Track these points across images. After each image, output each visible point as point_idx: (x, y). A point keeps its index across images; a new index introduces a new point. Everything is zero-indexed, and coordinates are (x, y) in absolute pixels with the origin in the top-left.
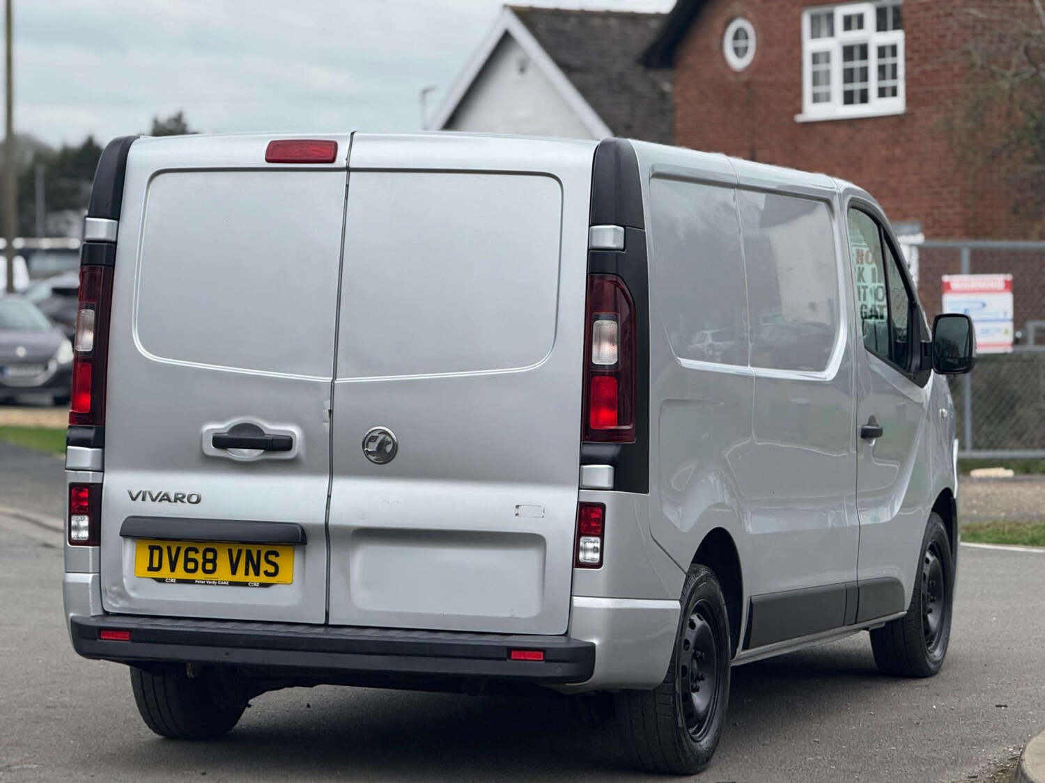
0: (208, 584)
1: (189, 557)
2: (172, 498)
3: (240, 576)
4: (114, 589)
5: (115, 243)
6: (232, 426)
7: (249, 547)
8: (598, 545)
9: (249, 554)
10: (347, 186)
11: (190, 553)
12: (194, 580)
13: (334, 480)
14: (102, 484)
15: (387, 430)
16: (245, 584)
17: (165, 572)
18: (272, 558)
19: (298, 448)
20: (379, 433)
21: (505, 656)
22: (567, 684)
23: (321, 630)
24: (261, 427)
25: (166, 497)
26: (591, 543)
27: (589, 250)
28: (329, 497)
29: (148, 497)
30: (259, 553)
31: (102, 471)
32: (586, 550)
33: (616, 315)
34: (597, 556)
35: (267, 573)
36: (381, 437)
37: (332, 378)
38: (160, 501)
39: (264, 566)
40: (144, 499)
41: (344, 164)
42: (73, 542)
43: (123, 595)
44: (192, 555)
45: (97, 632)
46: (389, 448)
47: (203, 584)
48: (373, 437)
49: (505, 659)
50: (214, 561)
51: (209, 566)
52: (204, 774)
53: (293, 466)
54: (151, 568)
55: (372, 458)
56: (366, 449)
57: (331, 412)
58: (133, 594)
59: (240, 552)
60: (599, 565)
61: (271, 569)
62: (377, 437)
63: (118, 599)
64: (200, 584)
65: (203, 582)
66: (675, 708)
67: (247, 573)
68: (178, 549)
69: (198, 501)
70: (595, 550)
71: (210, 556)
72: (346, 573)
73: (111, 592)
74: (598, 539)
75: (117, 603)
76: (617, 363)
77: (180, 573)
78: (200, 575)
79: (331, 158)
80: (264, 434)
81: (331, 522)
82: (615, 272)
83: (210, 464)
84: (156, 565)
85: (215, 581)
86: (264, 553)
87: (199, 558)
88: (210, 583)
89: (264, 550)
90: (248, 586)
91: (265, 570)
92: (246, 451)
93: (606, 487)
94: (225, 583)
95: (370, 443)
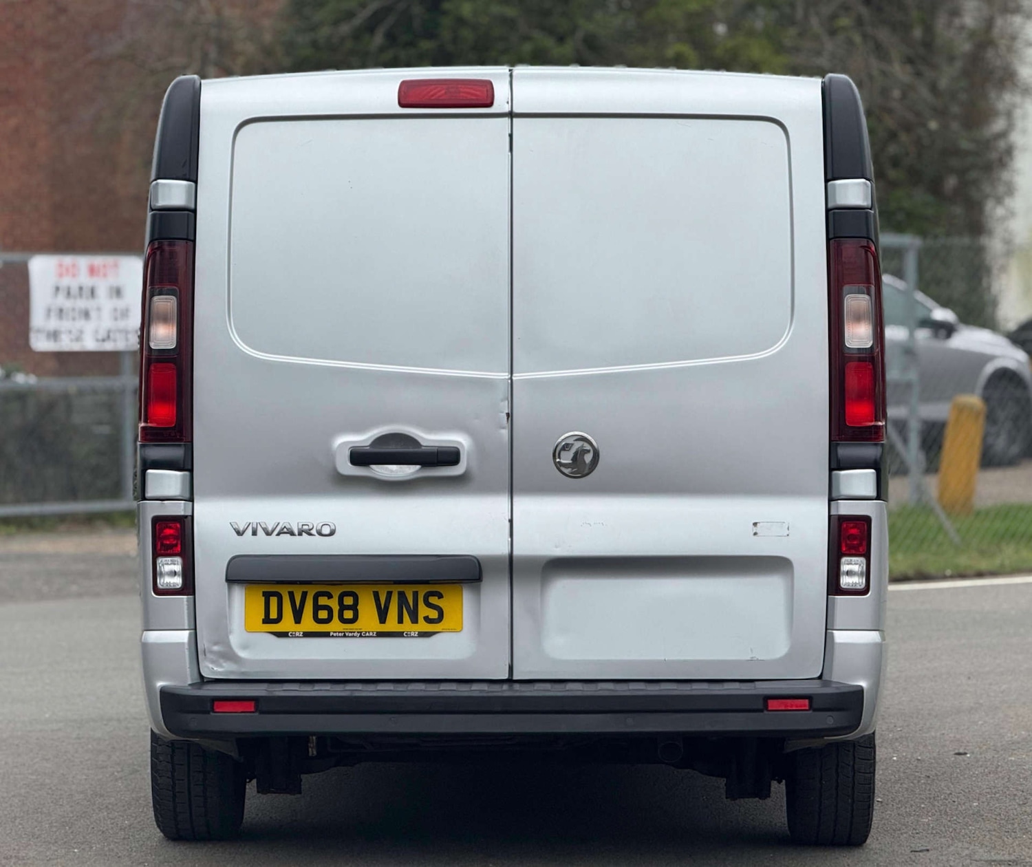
0: (348, 637)
1: (320, 603)
2: (296, 532)
3: (392, 624)
4: (216, 648)
5: (195, 211)
6: (376, 437)
7: (401, 588)
8: (861, 568)
9: (402, 595)
10: (511, 136)
11: (320, 598)
12: (329, 633)
13: (514, 500)
14: (192, 516)
15: (586, 436)
16: (399, 635)
17: (287, 623)
19: (467, 462)
20: (576, 440)
21: (761, 706)
23: (505, 687)
24: (417, 438)
25: (285, 530)
26: (852, 566)
27: (828, 211)
28: (511, 521)
29: (260, 531)
30: (416, 595)
31: (191, 500)
32: (847, 574)
33: (869, 288)
34: (861, 581)
35: (427, 619)
36: (578, 445)
37: (508, 374)
38: (278, 535)
39: (423, 611)
40: (254, 533)
41: (507, 109)
42: (159, 592)
43: (229, 655)
44: (323, 601)
45: (209, 704)
46: (588, 458)
47: (341, 637)
48: (567, 445)
49: (761, 711)
50: (354, 608)
51: (348, 614)
53: (459, 484)
54: (267, 620)
55: (567, 471)
56: (558, 460)
57: (510, 416)
58: (242, 654)
59: (389, 594)
60: (865, 591)
61: (434, 614)
62: (572, 444)
63: (221, 661)
64: (336, 636)
65: (340, 634)
67: (400, 621)
68: (304, 595)
69: (332, 533)
70: (857, 574)
71: (348, 601)
72: (534, 615)
73: (212, 652)
74: (862, 560)
75: (220, 666)
76: (872, 347)
77: (308, 623)
78: (335, 625)
79: (489, 102)
80: (420, 446)
81: (515, 553)
82: (865, 236)
83: (343, 484)
84: (274, 615)
85: (358, 632)
86: (423, 594)
87: (334, 604)
88: (350, 635)
89: (422, 591)
90: (404, 636)
91: (424, 616)
92: (394, 467)
93: (868, 496)
94: (371, 634)
95: (562, 453)
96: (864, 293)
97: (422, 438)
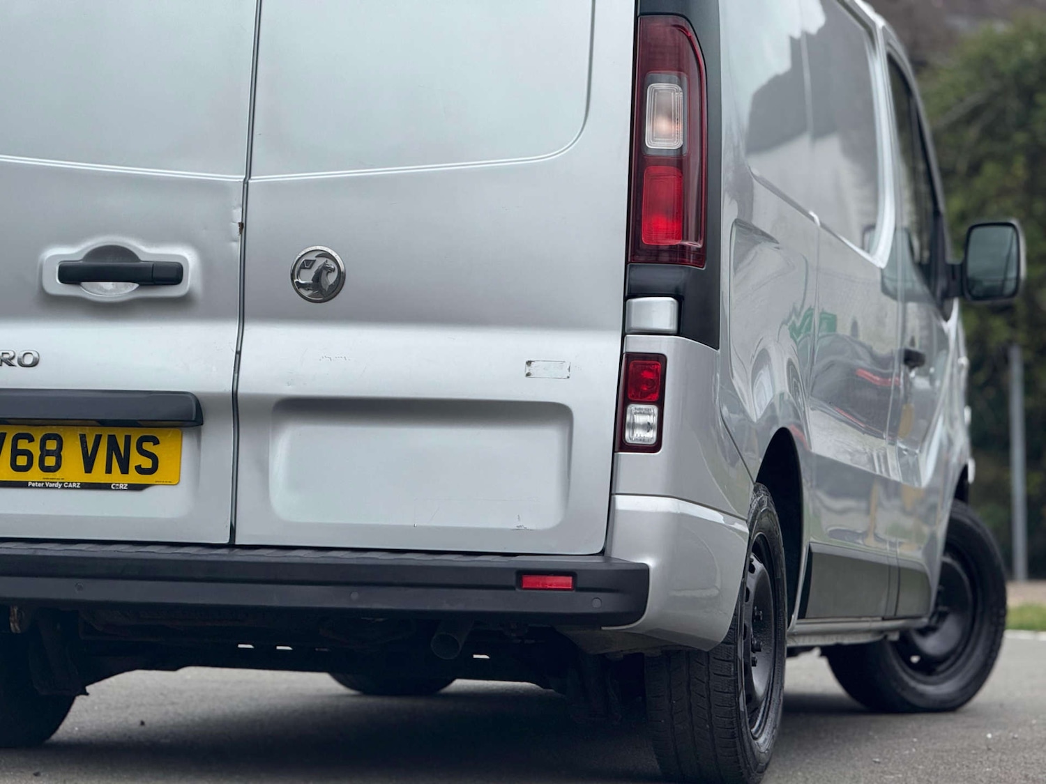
0: (49, 488)
1: (19, 447)
3: (98, 475)
6: (89, 250)
7: (113, 431)
8: (653, 419)
9: (112, 441)
11: (20, 441)
12: (27, 482)
13: (246, 328)
15: (330, 251)
16: (106, 487)
18: (148, 446)
19: (192, 280)
20: (317, 256)
21: (513, 583)
22: (603, 628)
23: (224, 552)
24: (131, 249)
26: (642, 416)
28: (238, 353)
30: (128, 439)
32: (634, 426)
33: (680, 77)
34: (651, 435)
35: (140, 470)
36: (320, 262)
37: (244, 176)
39: (136, 459)
44: (23, 444)
46: (332, 278)
47: (41, 488)
48: (308, 261)
49: (513, 588)
50: (58, 454)
51: (50, 461)
52: (37, 774)
53: (183, 307)
55: (306, 293)
56: (296, 280)
57: (242, 226)
59: (98, 438)
60: (656, 447)
61: (147, 463)
62: (314, 261)
64: (35, 487)
65: (39, 485)
66: (736, 681)
67: (109, 470)
69: (35, 363)
70: (648, 427)
71: (52, 445)
72: (263, 468)
74: (654, 409)
76: (681, 148)
78: (35, 474)
80: (139, 260)
81: (241, 391)
82: (679, 12)
83: (52, 306)
85: (60, 483)
86: (136, 440)
87: (35, 448)
88: (51, 485)
89: (136, 435)
90: (111, 489)
91: (137, 465)
92: (109, 286)
93: (666, 330)
94: (74, 485)
95: (303, 271)
96: (675, 83)
97: (139, 250)
